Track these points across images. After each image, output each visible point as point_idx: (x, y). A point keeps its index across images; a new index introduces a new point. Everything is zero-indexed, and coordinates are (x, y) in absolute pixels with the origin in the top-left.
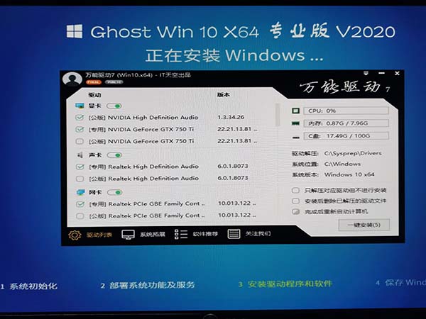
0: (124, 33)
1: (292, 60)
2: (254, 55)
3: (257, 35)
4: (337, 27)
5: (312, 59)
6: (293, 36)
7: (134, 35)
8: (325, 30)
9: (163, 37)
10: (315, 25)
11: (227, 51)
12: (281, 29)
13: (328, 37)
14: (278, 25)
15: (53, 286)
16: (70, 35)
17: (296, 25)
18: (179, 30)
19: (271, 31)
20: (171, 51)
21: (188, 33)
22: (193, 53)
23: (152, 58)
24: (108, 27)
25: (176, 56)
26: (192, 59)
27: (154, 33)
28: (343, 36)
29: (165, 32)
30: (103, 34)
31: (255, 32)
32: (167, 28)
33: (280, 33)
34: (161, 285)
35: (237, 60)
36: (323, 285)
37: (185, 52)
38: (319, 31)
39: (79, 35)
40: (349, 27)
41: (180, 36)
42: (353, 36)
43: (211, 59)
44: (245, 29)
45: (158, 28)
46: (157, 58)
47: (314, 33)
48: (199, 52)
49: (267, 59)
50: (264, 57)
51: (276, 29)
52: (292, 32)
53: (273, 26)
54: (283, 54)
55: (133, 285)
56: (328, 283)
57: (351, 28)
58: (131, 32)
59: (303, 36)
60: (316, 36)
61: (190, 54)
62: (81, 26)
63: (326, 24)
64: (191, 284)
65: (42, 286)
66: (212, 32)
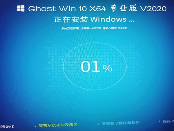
0: (44, 9)
1: (121, 21)
2: (103, 19)
3: (105, 10)
4: (141, 6)
5: (130, 21)
6: (121, 11)
7: (49, 10)
8: (135, 8)
9: (62, 11)
10: (131, 6)
11: (91, 17)
12: (115, 7)
13: (137, 11)
14: (114, 5)
15: (12, 126)
16: (18, 10)
17: (122, 6)
18: (69, 8)
19: (111, 8)
20: (66, 17)
21: (73, 9)
22: (76, 18)
23: (57, 21)
24: (37, 7)
25: (68, 20)
26: (75, 21)
27: (58, 9)
28: (143, 11)
29: (63, 9)
30: (34, 10)
31: (104, 9)
32: (63, 7)
33: (115, 9)
34: (62, 125)
35: (96, 21)
36: (135, 123)
37: (72, 18)
38: (132, 8)
39: (23, 10)
40: (146, 7)
41: (69, 11)
42: (148, 11)
43: (84, 21)
44: (99, 7)
45: (59, 7)
46: (59, 21)
47: (130, 9)
48: (78, 18)
49: (109, 21)
50: (108, 20)
51: (113, 7)
52: (120, 8)
53: (112, 6)
54: (117, 18)
55: (49, 125)
56: (138, 122)
57: (147, 7)
58: (47, 9)
59: (125, 10)
60: (131, 11)
61: (74, 19)
62: (24, 6)
63: (135, 5)
64: (76, 124)
65: (7, 127)
66: (84, 9)
